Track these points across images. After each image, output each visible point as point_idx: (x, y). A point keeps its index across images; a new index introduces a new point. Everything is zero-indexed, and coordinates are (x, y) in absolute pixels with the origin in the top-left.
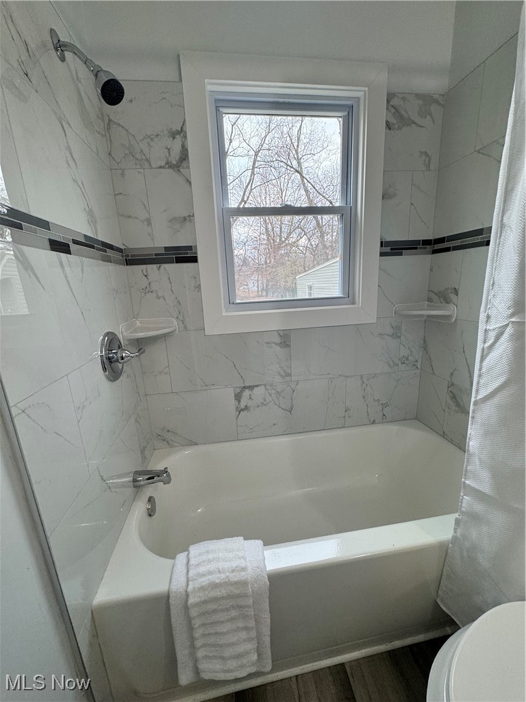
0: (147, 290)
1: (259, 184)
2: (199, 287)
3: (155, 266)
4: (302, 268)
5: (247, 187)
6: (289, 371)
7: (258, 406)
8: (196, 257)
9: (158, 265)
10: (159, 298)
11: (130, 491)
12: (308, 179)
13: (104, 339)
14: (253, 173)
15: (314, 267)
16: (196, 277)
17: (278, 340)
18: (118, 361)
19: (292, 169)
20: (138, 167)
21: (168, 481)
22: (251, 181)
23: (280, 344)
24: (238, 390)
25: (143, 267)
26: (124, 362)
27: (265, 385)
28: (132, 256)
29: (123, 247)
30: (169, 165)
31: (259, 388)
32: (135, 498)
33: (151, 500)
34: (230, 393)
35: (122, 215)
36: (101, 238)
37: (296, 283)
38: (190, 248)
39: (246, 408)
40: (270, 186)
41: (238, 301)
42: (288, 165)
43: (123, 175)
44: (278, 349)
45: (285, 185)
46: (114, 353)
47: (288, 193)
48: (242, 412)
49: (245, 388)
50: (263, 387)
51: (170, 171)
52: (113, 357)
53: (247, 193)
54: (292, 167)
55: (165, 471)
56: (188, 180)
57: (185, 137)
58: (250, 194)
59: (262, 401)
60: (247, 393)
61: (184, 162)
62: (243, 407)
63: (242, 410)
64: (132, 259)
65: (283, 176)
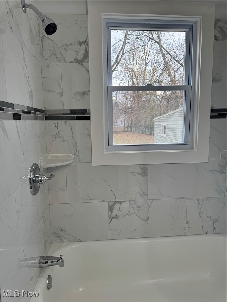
0: (57, 136)
1: (128, 50)
2: (90, 135)
3: (63, 121)
4: (158, 112)
5: (120, 52)
6: (146, 192)
7: (124, 216)
8: (90, 117)
9: (65, 121)
10: (64, 141)
11: (36, 270)
12: (165, 48)
13: (32, 168)
14: (125, 43)
15: (168, 111)
16: (89, 129)
17: (140, 171)
18: (38, 182)
19: (153, 41)
20: (58, 62)
21: (62, 265)
22: (123, 47)
23: (141, 174)
24: (111, 204)
25: (56, 122)
26: (41, 183)
27: (129, 201)
28: (49, 114)
29: (43, 109)
30: (77, 61)
31: (126, 202)
32: (40, 275)
33: (49, 277)
34: (106, 205)
35: (45, 90)
36: (35, 106)
37: (153, 123)
38: (86, 111)
39: (116, 217)
40: (137, 52)
41: (114, 144)
42: (150, 38)
43: (48, 66)
44: (139, 177)
45: (148, 51)
46: (36, 177)
47: (150, 57)
48: (113, 220)
49: (116, 202)
50: (128, 202)
51: (77, 64)
52: (36, 180)
53: (120, 57)
54: (154, 40)
55: (61, 258)
56: (87, 70)
57: (88, 45)
58: (121, 57)
59: (127, 212)
60: (117, 206)
61: (86, 59)
62: (114, 216)
63: (113, 218)
64: (49, 116)
65: (147, 45)
